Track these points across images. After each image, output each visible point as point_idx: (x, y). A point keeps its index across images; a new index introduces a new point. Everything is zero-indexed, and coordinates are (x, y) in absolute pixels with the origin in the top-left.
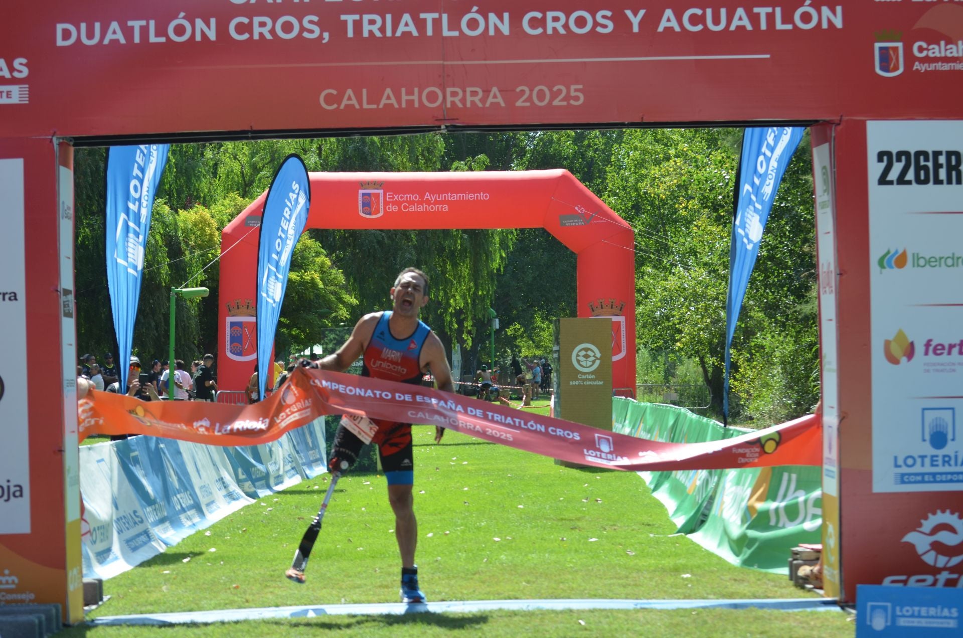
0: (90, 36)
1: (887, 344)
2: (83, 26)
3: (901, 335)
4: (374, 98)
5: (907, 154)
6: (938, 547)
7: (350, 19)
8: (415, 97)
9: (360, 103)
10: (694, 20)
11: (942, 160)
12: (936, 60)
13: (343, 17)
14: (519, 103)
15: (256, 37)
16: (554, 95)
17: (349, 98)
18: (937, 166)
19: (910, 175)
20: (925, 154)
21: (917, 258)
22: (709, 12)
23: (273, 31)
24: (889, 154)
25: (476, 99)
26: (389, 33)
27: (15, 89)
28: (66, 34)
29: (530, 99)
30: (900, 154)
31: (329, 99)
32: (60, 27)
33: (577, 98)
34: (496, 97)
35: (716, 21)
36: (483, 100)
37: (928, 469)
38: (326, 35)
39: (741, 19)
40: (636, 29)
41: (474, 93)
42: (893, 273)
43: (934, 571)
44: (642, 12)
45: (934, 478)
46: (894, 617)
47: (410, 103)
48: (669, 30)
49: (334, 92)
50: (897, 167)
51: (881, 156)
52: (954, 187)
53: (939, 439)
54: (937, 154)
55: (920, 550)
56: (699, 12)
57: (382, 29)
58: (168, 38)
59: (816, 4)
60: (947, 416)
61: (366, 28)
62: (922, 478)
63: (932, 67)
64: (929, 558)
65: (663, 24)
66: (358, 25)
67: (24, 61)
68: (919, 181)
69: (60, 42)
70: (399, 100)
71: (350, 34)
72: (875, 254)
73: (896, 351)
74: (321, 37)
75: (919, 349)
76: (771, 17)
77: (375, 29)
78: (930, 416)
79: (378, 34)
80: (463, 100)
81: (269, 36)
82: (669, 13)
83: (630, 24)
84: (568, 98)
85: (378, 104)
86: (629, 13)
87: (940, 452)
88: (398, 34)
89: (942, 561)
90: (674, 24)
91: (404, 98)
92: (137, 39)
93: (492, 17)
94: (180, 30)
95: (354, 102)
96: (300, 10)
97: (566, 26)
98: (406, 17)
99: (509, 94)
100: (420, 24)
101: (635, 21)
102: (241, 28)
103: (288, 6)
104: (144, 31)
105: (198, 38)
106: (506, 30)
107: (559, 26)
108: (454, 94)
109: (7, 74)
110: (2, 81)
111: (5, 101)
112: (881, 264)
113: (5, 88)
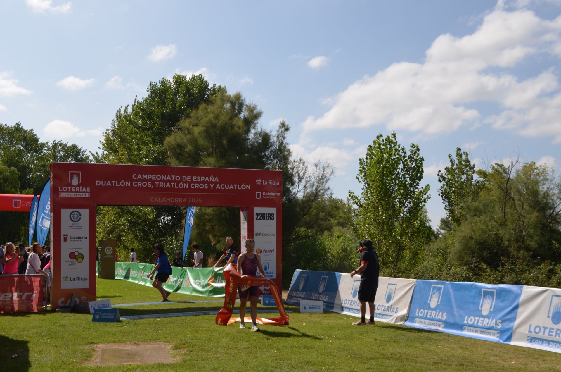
0: (104, 183)
1: (257, 250)
2: (102, 182)
3: (259, 249)
4: (161, 199)
5: (261, 214)
6: (265, 290)
7: (157, 183)
10: (223, 187)
11: (267, 215)
12: (267, 196)
15: (138, 186)
16: (196, 200)
17: (156, 199)
18: (266, 216)
19: (262, 218)
20: (264, 214)
21: (262, 234)
22: (226, 185)
23: (142, 185)
24: (258, 214)
27: (87, 194)
28: (98, 183)
29: (191, 201)
30: (260, 214)
31: (152, 199)
32: (97, 181)
33: (200, 201)
34: (185, 200)
35: (227, 187)
36: (182, 201)
39: (231, 187)
40: (212, 188)
42: (258, 237)
43: (264, 294)
47: (168, 201)
48: (218, 188)
50: (259, 216)
51: (256, 214)
52: (269, 220)
53: (266, 269)
54: (266, 214)
55: (262, 290)
56: (224, 185)
57: (163, 186)
58: (120, 185)
59: (246, 185)
60: (267, 264)
61: (160, 185)
64: (263, 292)
65: (217, 187)
66: (159, 185)
67: (89, 188)
68: (263, 219)
69: (97, 185)
71: (157, 186)
72: (255, 233)
73: (258, 251)
74: (151, 187)
75: (262, 251)
76: (237, 187)
77: (162, 185)
78: (264, 264)
80: (179, 201)
82: (218, 185)
84: (198, 201)
88: (166, 187)
89: (266, 292)
90: (219, 187)
91: (167, 200)
92: (114, 185)
93: (185, 184)
94: (123, 184)
95: (157, 200)
96: (147, 181)
97: (199, 187)
98: (168, 184)
99: (188, 200)
100: (171, 185)
101: (212, 186)
102: (135, 184)
103: (145, 180)
104: (115, 183)
105: (126, 185)
106: (187, 187)
107: (197, 187)
108: (177, 199)
109: (85, 191)
110: (84, 192)
111: (85, 196)
112: (256, 235)
113: (85, 194)
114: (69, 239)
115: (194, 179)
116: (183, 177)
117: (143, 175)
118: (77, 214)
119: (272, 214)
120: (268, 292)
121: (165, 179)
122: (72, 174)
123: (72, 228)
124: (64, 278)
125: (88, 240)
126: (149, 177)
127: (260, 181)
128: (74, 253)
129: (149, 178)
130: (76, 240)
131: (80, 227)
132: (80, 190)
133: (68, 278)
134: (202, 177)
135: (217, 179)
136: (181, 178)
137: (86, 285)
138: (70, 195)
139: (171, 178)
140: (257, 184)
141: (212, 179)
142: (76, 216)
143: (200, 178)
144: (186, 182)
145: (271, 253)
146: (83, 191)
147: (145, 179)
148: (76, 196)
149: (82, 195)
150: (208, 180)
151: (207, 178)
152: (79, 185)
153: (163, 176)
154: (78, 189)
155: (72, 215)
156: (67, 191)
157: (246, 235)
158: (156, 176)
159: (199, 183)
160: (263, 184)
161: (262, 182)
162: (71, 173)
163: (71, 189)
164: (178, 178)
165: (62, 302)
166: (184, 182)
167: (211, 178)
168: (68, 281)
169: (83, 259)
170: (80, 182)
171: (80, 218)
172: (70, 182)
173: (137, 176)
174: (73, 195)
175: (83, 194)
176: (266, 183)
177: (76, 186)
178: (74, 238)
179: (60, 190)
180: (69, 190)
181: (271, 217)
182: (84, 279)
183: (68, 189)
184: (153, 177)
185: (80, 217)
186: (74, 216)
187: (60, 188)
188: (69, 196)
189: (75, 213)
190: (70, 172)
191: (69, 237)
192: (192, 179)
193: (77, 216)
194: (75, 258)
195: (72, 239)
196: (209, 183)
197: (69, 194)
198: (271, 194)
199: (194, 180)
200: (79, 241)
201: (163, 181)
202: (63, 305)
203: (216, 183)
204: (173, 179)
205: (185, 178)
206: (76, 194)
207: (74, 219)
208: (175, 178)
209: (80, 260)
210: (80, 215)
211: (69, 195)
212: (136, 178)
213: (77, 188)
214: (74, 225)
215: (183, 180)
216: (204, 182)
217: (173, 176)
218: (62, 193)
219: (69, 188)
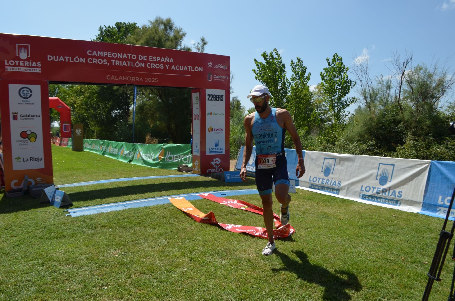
0: (56, 59)
1: (209, 129)
2: (54, 56)
3: (211, 127)
4: (118, 78)
5: (212, 95)
6: (216, 164)
7: (113, 61)
8: (126, 78)
9: (115, 78)
10: (178, 68)
11: (218, 96)
12: (217, 78)
13: (112, 61)
14: (146, 81)
15: (94, 63)
16: (152, 80)
17: (113, 78)
18: (217, 97)
19: (213, 99)
20: (215, 95)
21: (214, 114)
22: (180, 66)
23: (97, 62)
24: (209, 95)
25: (138, 80)
26: (121, 65)
27: (38, 69)
28: (50, 58)
29: (148, 80)
30: (211, 95)
31: (109, 77)
32: (49, 56)
33: (156, 81)
34: (141, 79)
35: (181, 68)
36: (139, 80)
37: (215, 151)
38: (108, 64)
39: (186, 68)
40: (167, 68)
41: (137, 79)
42: (210, 116)
43: (215, 168)
44: (169, 65)
45: (215, 152)
46: (231, 177)
47: (125, 79)
48: (173, 69)
49: (110, 76)
50: (211, 97)
51: (208, 95)
53: (216, 145)
54: (217, 95)
55: (213, 165)
56: (178, 66)
57: (120, 64)
58: (74, 61)
59: (198, 67)
60: (218, 141)
61: (116, 63)
62: (214, 152)
63: (217, 80)
64: (214, 166)
66: (115, 62)
67: (40, 63)
69: (49, 60)
70: (123, 79)
71: (113, 64)
72: (207, 113)
73: (210, 130)
74: (107, 64)
75: (214, 130)
76: (191, 68)
77: (118, 63)
78: (215, 141)
79: (119, 65)
80: (135, 80)
81: (96, 63)
82: (173, 66)
83: (166, 67)
84: (155, 81)
85: (118, 79)
86: (166, 65)
87: (216, 148)
88: (123, 65)
89: (216, 166)
90: (174, 68)
91: (124, 78)
92: (67, 61)
93: (141, 64)
94: (77, 60)
95: (114, 78)
96: (103, 58)
97: (155, 67)
98: (124, 62)
99: (144, 79)
100: (127, 64)
101: (167, 67)
102: (90, 61)
103: (100, 57)
104: (69, 59)
105: (81, 62)
106: (144, 66)
107: (154, 66)
108: (133, 78)
109: (36, 65)
110: (34, 67)
111: (35, 72)
113: (36, 69)
114: (19, 117)
115: (150, 58)
116: (140, 56)
117: (99, 52)
118: (27, 91)
119: (222, 95)
120: (219, 166)
121: (121, 57)
122: (20, 47)
123: (22, 105)
124: (16, 159)
125: (40, 119)
126: (105, 54)
127: (211, 64)
128: (26, 132)
129: (104, 55)
130: (27, 118)
131: (31, 104)
132: (29, 64)
133: (20, 158)
134: (158, 57)
135: (172, 60)
136: (138, 57)
137: (41, 165)
138: (19, 69)
139: (128, 56)
140: (209, 67)
141: (167, 60)
142: (26, 92)
143: (156, 58)
144: (142, 61)
145: (221, 131)
146: (33, 65)
147: (100, 56)
148: (25, 71)
149: (33, 70)
150: (164, 60)
151: (163, 58)
152: (28, 59)
153: (119, 54)
154: (27, 63)
155: (21, 92)
156: (15, 65)
157: (199, 115)
158: (112, 54)
159: (155, 63)
160: (214, 67)
161: (212, 66)
162: (18, 45)
163: (19, 63)
164: (134, 57)
165: (15, 184)
166: (140, 62)
167: (166, 59)
168: (20, 161)
169: (36, 138)
170: (29, 56)
171: (31, 95)
172: (17, 55)
173: (92, 53)
174: (22, 70)
175: (34, 69)
176: (217, 67)
177: (24, 60)
178: (25, 116)
179: (6, 64)
180: (17, 64)
181: (221, 98)
182: (39, 160)
183: (15, 63)
184: (109, 54)
185: (31, 93)
186: (24, 92)
187: (6, 61)
188: (17, 70)
189: (25, 89)
190: (17, 44)
191: (19, 115)
192: (148, 58)
193: (27, 92)
194: (27, 137)
195: (23, 118)
196: (164, 63)
197: (17, 68)
198: (220, 77)
199: (150, 60)
200: (30, 119)
201: (119, 59)
202: (17, 187)
203: (171, 64)
204: (129, 58)
205: (141, 58)
206: (25, 68)
207: (24, 95)
208: (131, 56)
209: (33, 139)
210: (31, 92)
211: (17, 69)
212: (91, 55)
213: (26, 62)
214: (25, 103)
215: (140, 59)
216: (159, 62)
217: (129, 55)
218: (9, 68)
219: (17, 62)
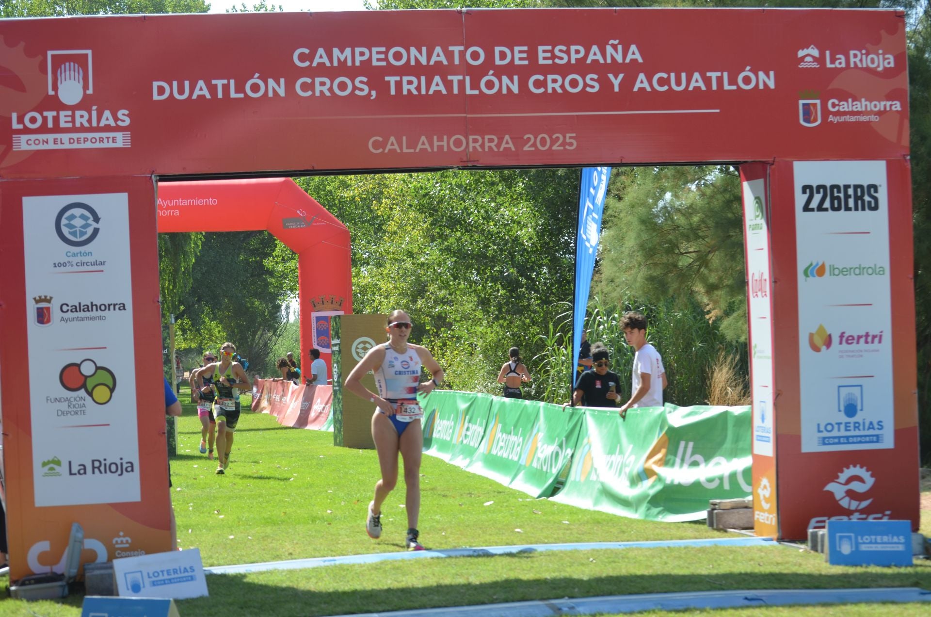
0: (181, 91)
1: (811, 336)
2: (175, 84)
3: (821, 329)
4: (412, 144)
5: (824, 187)
6: (851, 494)
7: (392, 80)
8: (445, 143)
9: (401, 148)
10: (661, 82)
11: (851, 191)
12: (845, 113)
13: (387, 78)
14: (526, 148)
15: (317, 94)
16: (554, 142)
17: (392, 144)
18: (847, 197)
19: (827, 204)
20: (837, 187)
21: (833, 269)
22: (673, 75)
23: (331, 89)
24: (810, 187)
25: (493, 145)
26: (423, 92)
27: (119, 135)
28: (161, 91)
29: (534, 145)
30: (819, 187)
31: (376, 145)
32: (155, 84)
33: (571, 144)
34: (508, 143)
35: (678, 83)
36: (498, 145)
37: (843, 433)
38: (374, 93)
39: (697, 81)
40: (616, 89)
41: (491, 140)
42: (815, 280)
43: (848, 513)
44: (621, 76)
45: (848, 440)
47: (440, 148)
48: (642, 90)
49: (380, 139)
50: (817, 198)
51: (805, 189)
52: (860, 213)
53: (851, 410)
54: (847, 187)
55: (838, 497)
56: (665, 75)
57: (418, 88)
58: (246, 94)
59: (755, 71)
60: (856, 391)
61: (405, 88)
62: (839, 440)
63: (842, 119)
64: (845, 503)
65: (637, 86)
66: (399, 85)
67: (126, 112)
68: (833, 209)
69: (156, 97)
70: (432, 145)
71: (393, 92)
72: (801, 266)
73: (818, 341)
74: (369, 94)
75: (835, 339)
76: (720, 80)
77: (412, 88)
78: (844, 392)
79: (415, 92)
80: (482, 146)
81: (327, 94)
82: (642, 76)
83: (612, 85)
84: (564, 144)
85: (415, 148)
86: (611, 76)
87: (852, 420)
88: (431, 92)
89: (854, 505)
90: (646, 85)
91: (436, 143)
93: (505, 79)
94: (255, 88)
95: (396, 147)
96: (352, 72)
97: (562, 86)
98: (437, 79)
99: (519, 141)
100: (448, 85)
101: (616, 82)
102: (305, 87)
103: (343, 69)
104: (226, 88)
105: (270, 94)
106: (515, 89)
107: (557, 86)
108: (475, 141)
109: (112, 123)
110: (107, 128)
111: (111, 145)
112: (806, 273)
113: (111, 135)
114: (56, 314)
115: (541, 55)
116: (497, 50)
117: (336, 52)
118: (83, 217)
119: (870, 187)
120: (865, 504)
121: (423, 60)
122: (58, 61)
123: (69, 268)
124: (44, 464)
125: (128, 315)
126: (358, 55)
127: (815, 53)
128: (78, 366)
129: (358, 59)
130: (82, 314)
131: (95, 263)
132: (90, 121)
133: (58, 463)
134: (573, 48)
135: (634, 54)
136: (490, 56)
137: (131, 489)
138: (55, 141)
139: (449, 55)
140: (802, 65)
141: (614, 53)
142: (78, 223)
143: (568, 52)
144: (510, 70)
145: (870, 346)
146: (103, 123)
147: (342, 64)
148: (75, 146)
149: (101, 140)
150: (599, 57)
151: (595, 48)
152: (85, 104)
153: (413, 51)
154: (81, 119)
155: (64, 221)
156: (43, 129)
157: (766, 276)
158: (386, 53)
159: (564, 70)
160: (829, 65)
161: (821, 60)
162: (53, 56)
163: (56, 119)
164: (475, 56)
165: (43, 558)
166: (499, 72)
167: (609, 50)
168: (58, 474)
169: (112, 390)
170: (90, 91)
171: (96, 231)
172: (51, 92)
173: (310, 57)
174: (66, 142)
175: (104, 135)
176: (841, 62)
177: (73, 108)
178: (75, 309)
179: (15, 126)
180: (50, 125)
181: (867, 198)
182: (121, 469)
183: (45, 119)
184: (376, 56)
185: (95, 225)
186: (73, 222)
187: (14, 116)
188: (51, 146)
189: (77, 212)
190: (50, 53)
191: (55, 307)
192: (532, 55)
193: (83, 222)
194: (84, 386)
195: (70, 315)
196: (602, 70)
197: (51, 137)
198: (862, 105)
199: (541, 61)
200: (92, 319)
201: (417, 70)
202: (46, 569)
203: (631, 70)
204: (457, 61)
205: (503, 56)
206: (75, 136)
207: (74, 234)
208: (462, 54)
209: (101, 393)
210: (97, 219)
211: (49, 142)
212: (307, 64)
213: (78, 113)
214: (75, 260)
215: (498, 62)
216: (581, 67)
217: (456, 49)
218: (24, 138)
219: (50, 115)
